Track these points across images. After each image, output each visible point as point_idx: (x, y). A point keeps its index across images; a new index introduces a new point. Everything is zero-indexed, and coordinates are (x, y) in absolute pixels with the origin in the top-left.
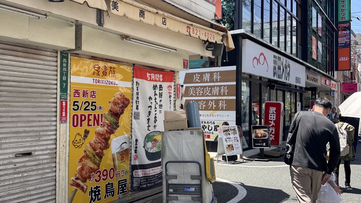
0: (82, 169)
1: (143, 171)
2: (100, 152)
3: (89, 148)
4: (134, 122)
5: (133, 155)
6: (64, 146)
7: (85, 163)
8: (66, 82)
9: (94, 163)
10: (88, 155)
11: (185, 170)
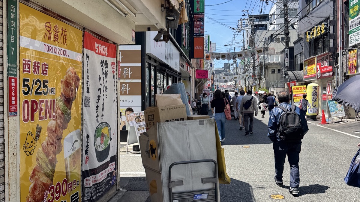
0: (35, 187)
1: (93, 177)
2: (53, 158)
3: (42, 154)
4: (85, 110)
5: (84, 157)
6: (14, 154)
7: (38, 178)
8: (15, 45)
9: (47, 176)
10: (41, 164)
11: (193, 173)
